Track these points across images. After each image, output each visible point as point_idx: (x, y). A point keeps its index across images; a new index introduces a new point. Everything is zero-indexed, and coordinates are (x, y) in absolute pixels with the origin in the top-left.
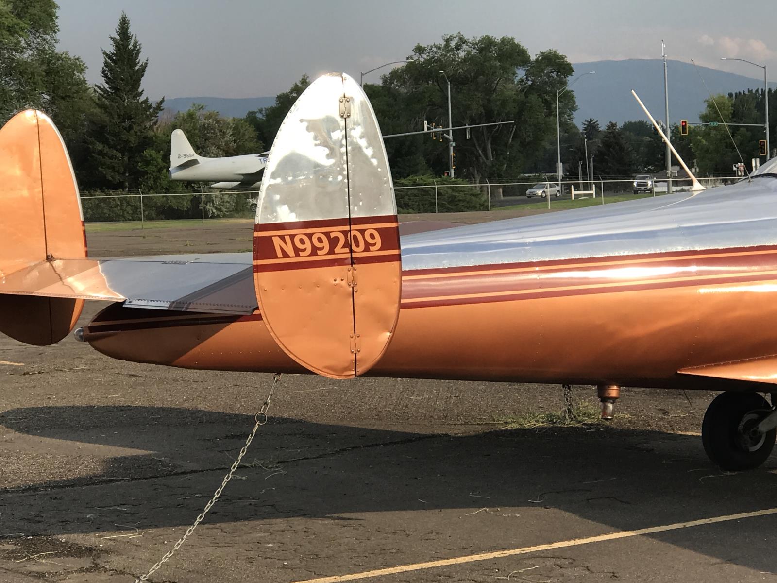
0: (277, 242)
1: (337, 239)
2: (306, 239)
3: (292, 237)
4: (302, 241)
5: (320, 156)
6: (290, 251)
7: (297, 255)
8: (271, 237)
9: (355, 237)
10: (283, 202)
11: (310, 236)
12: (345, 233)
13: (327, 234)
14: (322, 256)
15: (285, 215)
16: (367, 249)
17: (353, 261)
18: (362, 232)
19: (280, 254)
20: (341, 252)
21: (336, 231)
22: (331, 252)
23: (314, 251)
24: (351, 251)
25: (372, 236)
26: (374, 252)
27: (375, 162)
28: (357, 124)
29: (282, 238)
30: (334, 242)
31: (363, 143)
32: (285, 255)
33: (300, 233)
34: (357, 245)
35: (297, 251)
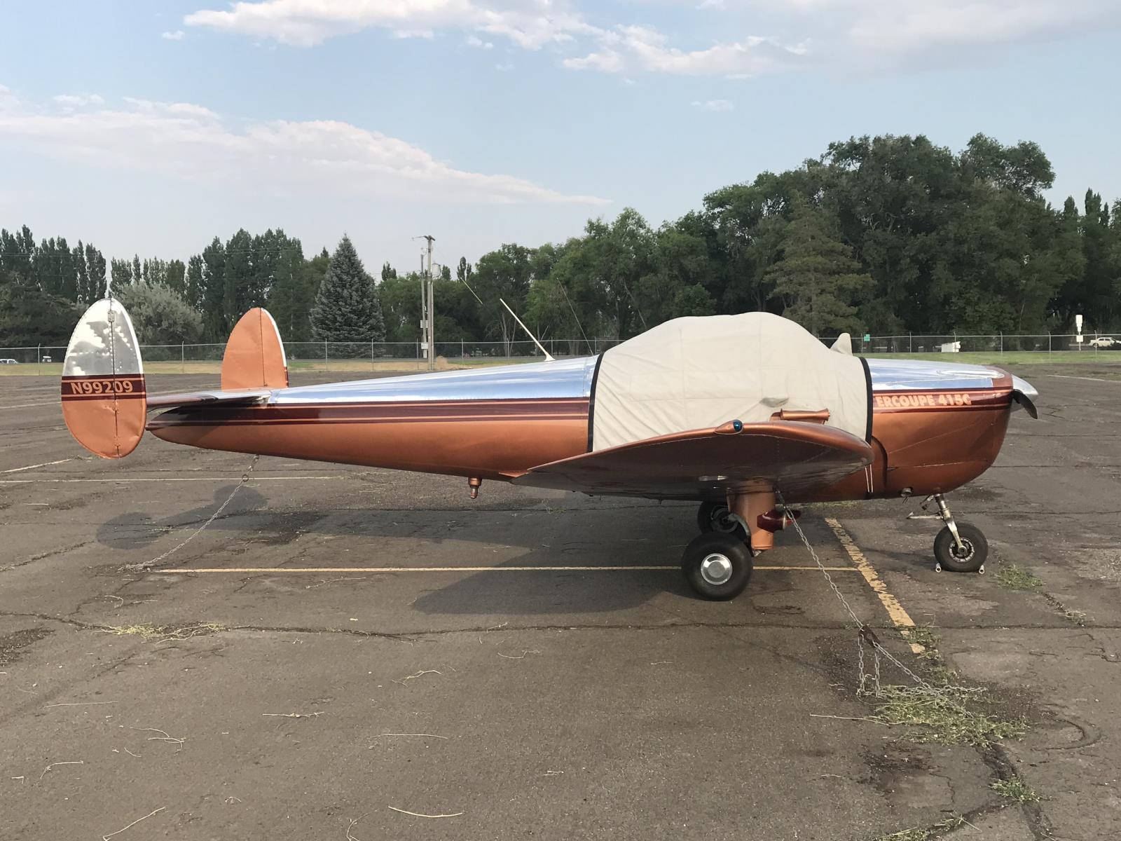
0: (73, 386)
1: (107, 386)
2: (89, 385)
3: (82, 383)
4: (87, 386)
5: (98, 343)
6: (80, 390)
7: (84, 393)
8: (70, 383)
9: (117, 385)
10: (77, 365)
11: (92, 383)
12: (111, 382)
13: (101, 383)
14: (98, 394)
15: (78, 372)
16: (124, 391)
17: (116, 398)
18: (122, 382)
19: (75, 392)
20: (109, 392)
21: (106, 381)
22: (103, 392)
23: (94, 391)
24: (115, 392)
25: (127, 385)
26: (129, 393)
27: (129, 345)
28: (118, 325)
29: (76, 384)
30: (105, 387)
31: (122, 335)
32: (78, 393)
33: (86, 382)
34: (119, 389)
35: (84, 391)
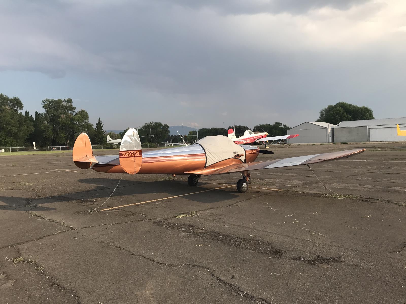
0: (123, 154)
2: (128, 153)
3: (125, 153)
4: (127, 154)
5: (130, 140)
6: (125, 155)
7: (126, 156)
9: (135, 153)
10: (124, 148)
12: (134, 152)
13: (131, 152)
14: (130, 156)
15: (124, 150)
16: (137, 155)
17: (135, 156)
18: (136, 152)
19: (123, 155)
20: (133, 155)
21: (132, 152)
23: (129, 155)
25: (138, 153)
26: (138, 155)
27: (138, 142)
28: (135, 136)
29: (124, 153)
31: (136, 139)
34: (136, 154)
